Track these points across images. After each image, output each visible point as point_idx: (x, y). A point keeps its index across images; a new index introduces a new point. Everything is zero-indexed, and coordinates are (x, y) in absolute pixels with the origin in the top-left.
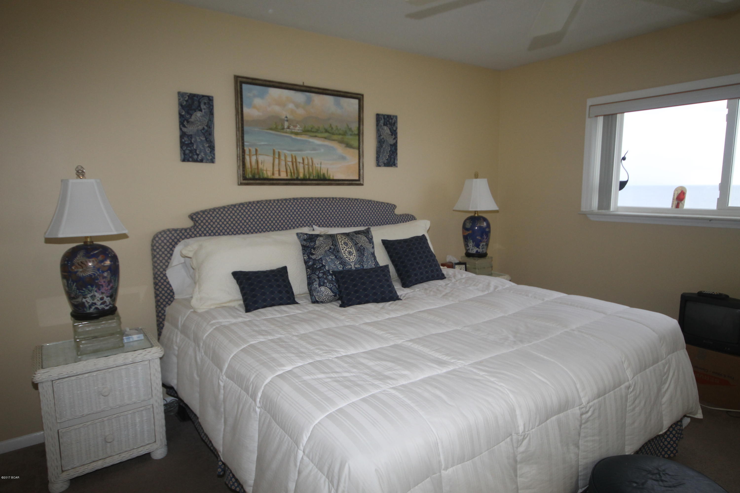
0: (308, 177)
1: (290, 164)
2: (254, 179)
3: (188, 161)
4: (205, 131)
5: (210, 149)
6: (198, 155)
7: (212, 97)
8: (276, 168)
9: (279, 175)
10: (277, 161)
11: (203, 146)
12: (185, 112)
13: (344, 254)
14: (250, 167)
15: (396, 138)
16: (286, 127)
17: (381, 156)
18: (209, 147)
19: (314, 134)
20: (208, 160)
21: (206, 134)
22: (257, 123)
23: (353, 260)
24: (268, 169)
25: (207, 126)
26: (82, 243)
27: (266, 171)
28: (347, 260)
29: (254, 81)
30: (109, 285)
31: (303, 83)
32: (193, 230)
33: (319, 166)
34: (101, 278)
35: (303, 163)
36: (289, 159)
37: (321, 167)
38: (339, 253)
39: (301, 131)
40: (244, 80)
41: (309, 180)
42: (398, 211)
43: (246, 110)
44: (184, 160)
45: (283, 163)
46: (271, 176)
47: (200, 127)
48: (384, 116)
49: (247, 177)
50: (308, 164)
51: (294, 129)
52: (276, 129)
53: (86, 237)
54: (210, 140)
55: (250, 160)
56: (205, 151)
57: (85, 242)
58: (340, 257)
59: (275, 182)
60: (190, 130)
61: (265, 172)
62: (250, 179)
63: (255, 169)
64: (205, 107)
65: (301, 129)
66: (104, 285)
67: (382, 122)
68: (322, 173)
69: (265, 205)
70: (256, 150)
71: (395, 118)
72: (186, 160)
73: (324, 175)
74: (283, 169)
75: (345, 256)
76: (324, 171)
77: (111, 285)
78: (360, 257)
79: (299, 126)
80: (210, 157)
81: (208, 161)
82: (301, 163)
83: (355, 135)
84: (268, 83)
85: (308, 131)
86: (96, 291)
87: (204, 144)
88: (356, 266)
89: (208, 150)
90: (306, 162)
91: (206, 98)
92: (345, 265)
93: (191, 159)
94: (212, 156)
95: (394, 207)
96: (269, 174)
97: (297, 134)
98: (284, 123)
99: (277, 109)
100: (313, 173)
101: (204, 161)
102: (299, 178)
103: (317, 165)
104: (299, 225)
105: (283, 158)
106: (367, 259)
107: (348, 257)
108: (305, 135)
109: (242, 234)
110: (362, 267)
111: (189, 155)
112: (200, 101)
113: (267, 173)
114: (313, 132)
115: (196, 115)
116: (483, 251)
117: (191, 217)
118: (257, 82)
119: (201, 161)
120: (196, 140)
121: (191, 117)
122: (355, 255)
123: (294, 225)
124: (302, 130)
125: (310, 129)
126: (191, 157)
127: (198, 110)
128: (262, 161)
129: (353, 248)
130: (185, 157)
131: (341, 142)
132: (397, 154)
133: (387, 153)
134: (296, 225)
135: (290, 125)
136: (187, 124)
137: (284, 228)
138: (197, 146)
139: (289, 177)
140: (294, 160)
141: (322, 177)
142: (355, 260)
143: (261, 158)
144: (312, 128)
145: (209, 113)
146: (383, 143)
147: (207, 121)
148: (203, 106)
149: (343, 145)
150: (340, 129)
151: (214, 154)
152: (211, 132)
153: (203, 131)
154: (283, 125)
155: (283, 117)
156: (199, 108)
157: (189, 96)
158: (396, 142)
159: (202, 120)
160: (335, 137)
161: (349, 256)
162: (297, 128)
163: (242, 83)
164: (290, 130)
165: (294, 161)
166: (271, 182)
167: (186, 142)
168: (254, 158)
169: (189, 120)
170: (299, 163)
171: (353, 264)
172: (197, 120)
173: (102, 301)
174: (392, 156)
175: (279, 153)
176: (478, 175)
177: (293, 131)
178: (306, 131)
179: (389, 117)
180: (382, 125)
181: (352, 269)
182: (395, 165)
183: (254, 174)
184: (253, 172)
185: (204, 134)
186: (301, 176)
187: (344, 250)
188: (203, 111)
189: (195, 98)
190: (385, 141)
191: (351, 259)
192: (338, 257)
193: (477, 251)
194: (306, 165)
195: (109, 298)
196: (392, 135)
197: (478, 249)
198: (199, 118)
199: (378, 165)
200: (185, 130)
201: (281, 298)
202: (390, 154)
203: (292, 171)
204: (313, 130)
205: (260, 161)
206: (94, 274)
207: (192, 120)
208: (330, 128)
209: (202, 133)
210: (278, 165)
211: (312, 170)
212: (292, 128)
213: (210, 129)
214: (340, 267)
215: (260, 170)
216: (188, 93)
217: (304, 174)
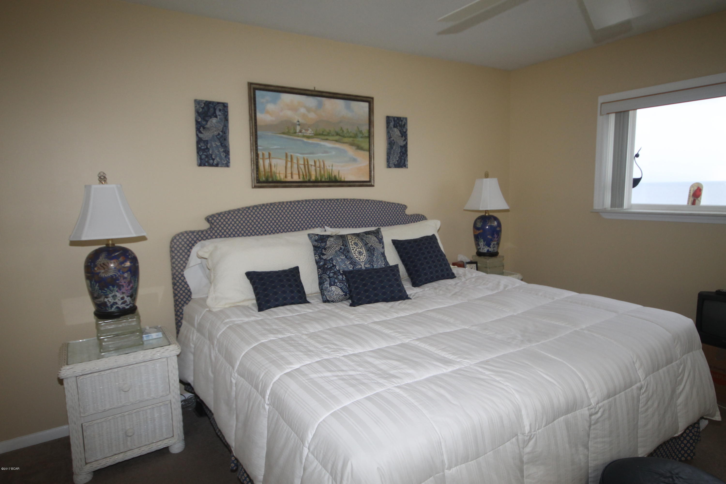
0: (319, 179)
1: (302, 167)
2: (267, 182)
3: (205, 165)
4: (220, 136)
5: (226, 153)
6: (213, 160)
7: (227, 104)
8: (289, 171)
9: (292, 177)
10: (289, 164)
12: (201, 118)
13: (354, 254)
14: (263, 170)
15: (406, 140)
16: (298, 131)
17: (391, 157)
18: (224, 151)
19: (326, 137)
20: (223, 164)
21: (221, 140)
22: (270, 127)
23: (363, 260)
24: (281, 172)
25: (222, 132)
26: (104, 246)
27: (279, 174)
29: (267, 88)
30: (129, 285)
31: (315, 88)
32: (209, 232)
33: (331, 168)
34: (122, 278)
35: (315, 166)
36: (301, 162)
37: (332, 169)
38: (350, 253)
40: (257, 86)
41: (321, 182)
42: (408, 212)
43: (259, 115)
44: (200, 165)
45: (295, 166)
46: (284, 178)
47: (216, 133)
48: (394, 118)
49: (261, 180)
50: (320, 167)
51: (306, 133)
52: (288, 133)
53: (108, 240)
54: (225, 145)
55: (264, 164)
56: (221, 155)
57: (107, 245)
58: (350, 257)
59: (287, 184)
60: (206, 135)
61: (278, 175)
62: (264, 182)
63: (268, 172)
64: (220, 113)
65: (313, 132)
66: (125, 285)
67: (392, 124)
68: (333, 175)
69: (278, 207)
70: (269, 154)
71: (404, 120)
72: (202, 165)
73: (335, 176)
74: (295, 171)
75: (355, 256)
76: (335, 173)
77: (131, 285)
79: (310, 130)
80: (225, 161)
81: (223, 166)
82: (313, 166)
83: (365, 137)
84: (280, 89)
85: (320, 134)
86: (117, 291)
87: (219, 149)
88: (366, 266)
89: (223, 155)
90: (318, 164)
91: (221, 104)
92: (355, 265)
93: (207, 164)
94: (227, 160)
95: (405, 207)
96: (282, 177)
97: (308, 137)
98: (296, 127)
99: (289, 113)
101: (219, 165)
102: (311, 180)
103: (328, 168)
104: (312, 226)
105: (295, 161)
106: (377, 259)
107: (358, 257)
108: (316, 138)
109: (256, 235)
110: (372, 267)
111: (205, 160)
112: (216, 107)
113: (280, 176)
114: (325, 135)
115: (212, 122)
116: (494, 250)
117: (208, 219)
118: (270, 88)
119: (217, 165)
120: (211, 146)
121: (206, 124)
122: (365, 255)
123: (306, 226)
124: (313, 134)
125: (321, 132)
126: (207, 162)
127: (213, 117)
128: (275, 164)
129: (363, 248)
130: (201, 162)
131: (352, 144)
132: (407, 155)
133: (397, 155)
134: (308, 226)
135: (302, 129)
136: (203, 130)
137: (297, 229)
138: (213, 151)
139: (301, 180)
140: (306, 163)
141: (333, 179)
142: (365, 260)
143: (274, 162)
144: (323, 132)
145: (224, 119)
146: (393, 145)
147: (222, 127)
148: (218, 113)
149: (354, 148)
150: (351, 132)
151: (229, 159)
152: (226, 137)
153: (218, 137)
154: (295, 129)
155: (295, 121)
156: (215, 115)
157: (204, 104)
158: (407, 143)
159: (217, 126)
160: (346, 140)
162: (309, 132)
163: (255, 89)
164: (302, 134)
165: (306, 164)
166: (284, 184)
167: (203, 148)
168: (267, 162)
169: (206, 126)
170: (311, 165)
172: (213, 126)
173: (122, 301)
174: (403, 158)
175: (291, 156)
176: (488, 174)
177: (305, 134)
178: (318, 135)
179: (399, 119)
180: (393, 127)
181: (362, 269)
182: (405, 166)
183: (268, 176)
184: (267, 175)
185: (219, 139)
186: (313, 178)
187: (354, 250)
188: (218, 117)
189: (211, 105)
190: (396, 143)
191: (361, 259)
192: (348, 257)
193: (488, 250)
195: (129, 298)
196: (402, 137)
197: (489, 248)
198: (214, 124)
199: (389, 166)
200: (201, 135)
201: (292, 298)
202: (400, 155)
203: (304, 174)
204: (324, 134)
205: (273, 165)
206: (115, 275)
207: (208, 126)
208: (341, 131)
209: (218, 138)
210: (290, 168)
211: (324, 172)
212: (304, 132)
213: (225, 135)
214: (350, 267)
215: (273, 173)
216: (203, 101)
217: (316, 177)
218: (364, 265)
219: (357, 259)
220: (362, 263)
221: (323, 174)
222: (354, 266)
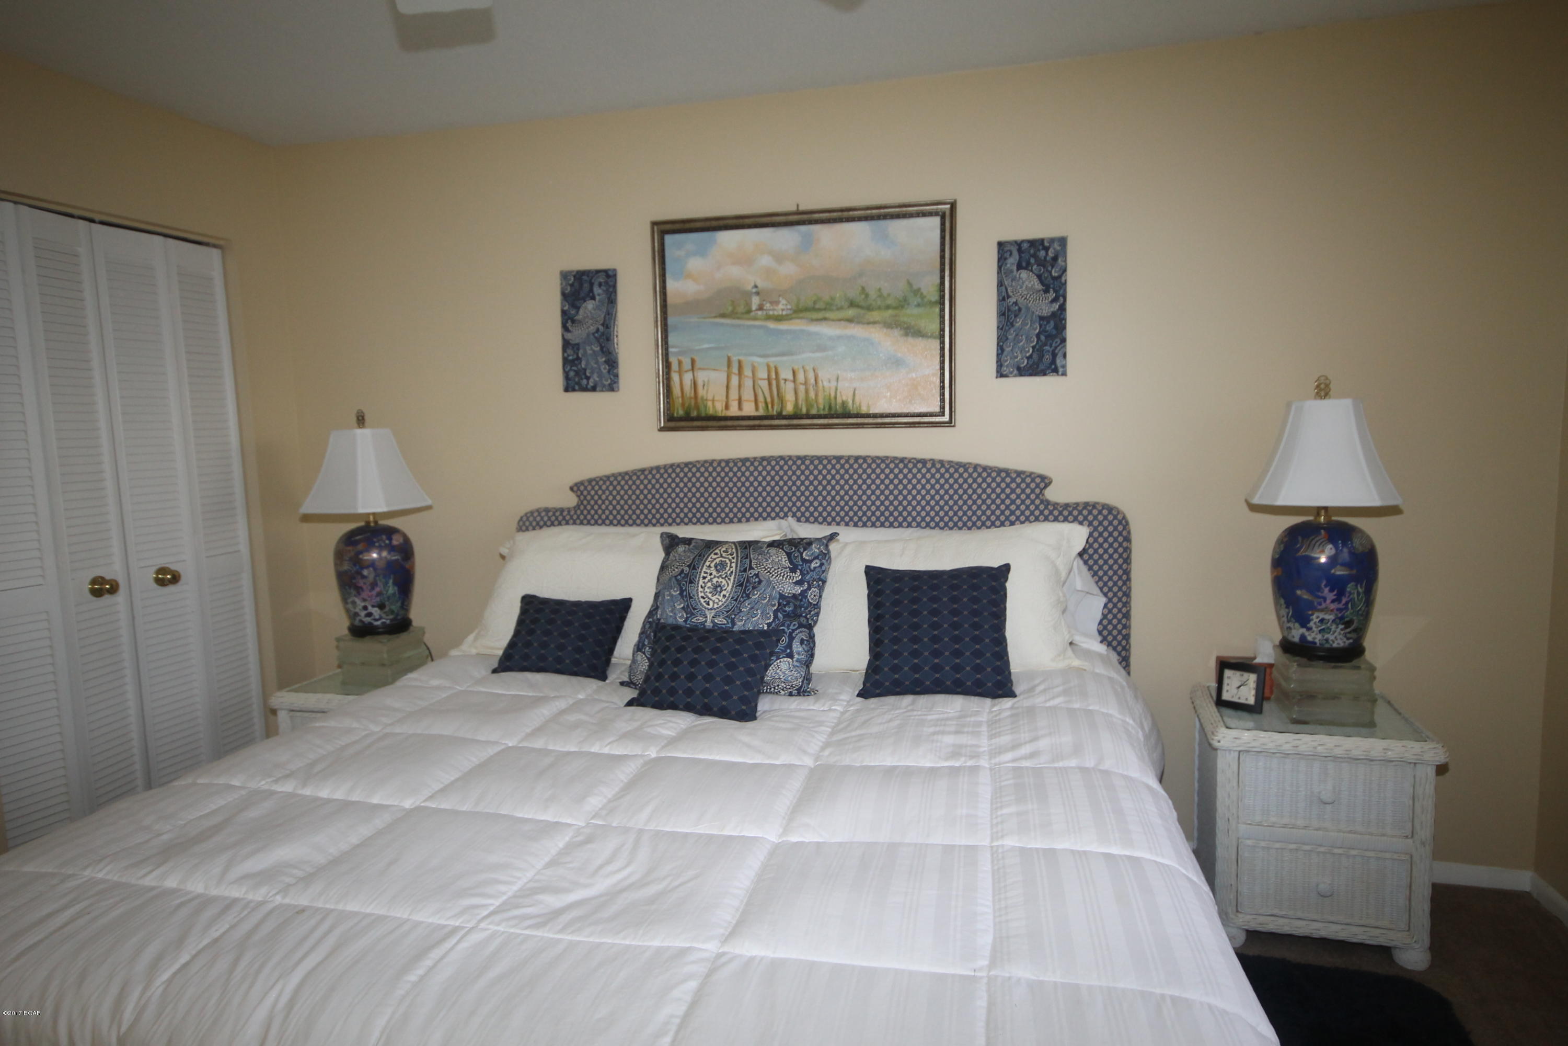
0: (804, 411)
1: (764, 384)
2: (687, 418)
3: (574, 390)
4: (600, 333)
5: (609, 366)
6: (588, 378)
7: (615, 270)
8: (734, 395)
9: (740, 408)
10: (735, 380)
11: (597, 362)
12: (569, 304)
13: (700, 589)
14: (680, 394)
15: (1061, 299)
16: (754, 307)
17: (1008, 350)
18: (606, 362)
19: (820, 315)
20: (604, 386)
21: (601, 340)
22: (694, 306)
23: (716, 606)
24: (716, 399)
25: (603, 325)
26: (363, 524)
27: (713, 401)
28: (701, 604)
29: (688, 226)
30: (373, 589)
31: (798, 206)
33: (834, 384)
35: (794, 381)
36: (762, 374)
37: (836, 389)
38: (693, 585)
39: (789, 312)
40: (668, 227)
41: (808, 416)
43: (671, 285)
44: (567, 390)
45: (748, 383)
46: (722, 411)
47: (592, 329)
48: (1019, 244)
49: (675, 415)
50: (806, 383)
51: (774, 310)
52: (733, 315)
53: (368, 514)
54: (608, 350)
55: (682, 382)
56: (600, 369)
57: (368, 523)
58: (689, 594)
59: (730, 423)
60: (577, 335)
61: (710, 404)
62: (680, 419)
63: (691, 398)
64: (600, 291)
65: (789, 307)
66: (365, 587)
67: (1012, 261)
68: (839, 401)
69: (698, 470)
70: (693, 362)
71: (1056, 246)
72: (570, 389)
73: (844, 404)
74: (748, 394)
75: (701, 595)
76: (845, 395)
77: (378, 589)
78: (736, 600)
79: (783, 302)
80: (607, 381)
81: (604, 389)
82: (791, 381)
83: (932, 304)
84: (714, 223)
85: (807, 310)
86: (355, 596)
87: (599, 358)
88: (716, 621)
89: (604, 369)
90: (801, 377)
91: (603, 273)
92: (692, 614)
93: (577, 387)
94: (611, 379)
95: (1045, 481)
96: (719, 408)
97: (779, 319)
98: (751, 299)
99: (735, 272)
100: (817, 401)
101: (598, 389)
102: (784, 413)
103: (826, 384)
105: (748, 372)
106: (752, 608)
107: (707, 597)
108: (801, 318)
110: (730, 625)
111: (574, 380)
112: (593, 281)
113: (714, 407)
114: (820, 310)
115: (586, 308)
116: (1327, 640)
117: (576, 488)
118: (692, 225)
119: (594, 389)
120: (585, 353)
121: (577, 313)
122: (727, 595)
124: (790, 309)
125: (810, 304)
126: (578, 383)
127: (588, 298)
128: (704, 381)
129: (732, 578)
130: (567, 383)
131: (889, 325)
132: (1064, 340)
133: (1028, 339)
135: (765, 303)
136: (572, 326)
138: (587, 365)
139: (761, 412)
140: (773, 376)
141: (840, 410)
142: (720, 607)
143: (702, 376)
144: (815, 303)
145: (607, 301)
146: (1016, 316)
147: (603, 316)
148: (597, 290)
149: (897, 332)
150: (889, 295)
151: (617, 376)
152: (610, 335)
153: (596, 335)
154: (748, 305)
155: (749, 287)
156: (591, 294)
157: (574, 276)
158: (1063, 308)
159: (595, 316)
160: (875, 315)
161: (710, 595)
162: (781, 307)
163: (663, 233)
164: (765, 312)
165: (774, 378)
166: (723, 423)
167: (570, 358)
168: (688, 377)
169: (576, 318)
170: (785, 380)
171: (710, 615)
172: (588, 316)
173: (365, 612)
174: (1047, 348)
175: (740, 362)
176: (1327, 386)
177: (771, 313)
178: (799, 311)
179: (1037, 244)
180: (1015, 268)
181: (705, 626)
182: (1056, 371)
183: (689, 407)
184: (687, 405)
185: (598, 340)
186: (789, 408)
187: (706, 580)
188: (597, 298)
189: (585, 278)
190: (1023, 311)
191: (711, 603)
192: (685, 593)
193: (1303, 637)
194: (801, 384)
195: (376, 609)
196: (1046, 291)
198: (591, 312)
199: (1001, 374)
200: (568, 336)
202: (1037, 342)
203: (769, 400)
204: (817, 306)
205: (700, 383)
206: (351, 571)
207: (579, 317)
208: (863, 296)
209: (596, 338)
210: (737, 388)
211: (816, 395)
212: (768, 308)
213: (608, 330)
214: (680, 617)
215: (699, 400)
216: (573, 271)
217: (796, 405)
218: (713, 617)
219: (702, 600)
220: (711, 613)
221: (814, 398)
222: (688, 616)
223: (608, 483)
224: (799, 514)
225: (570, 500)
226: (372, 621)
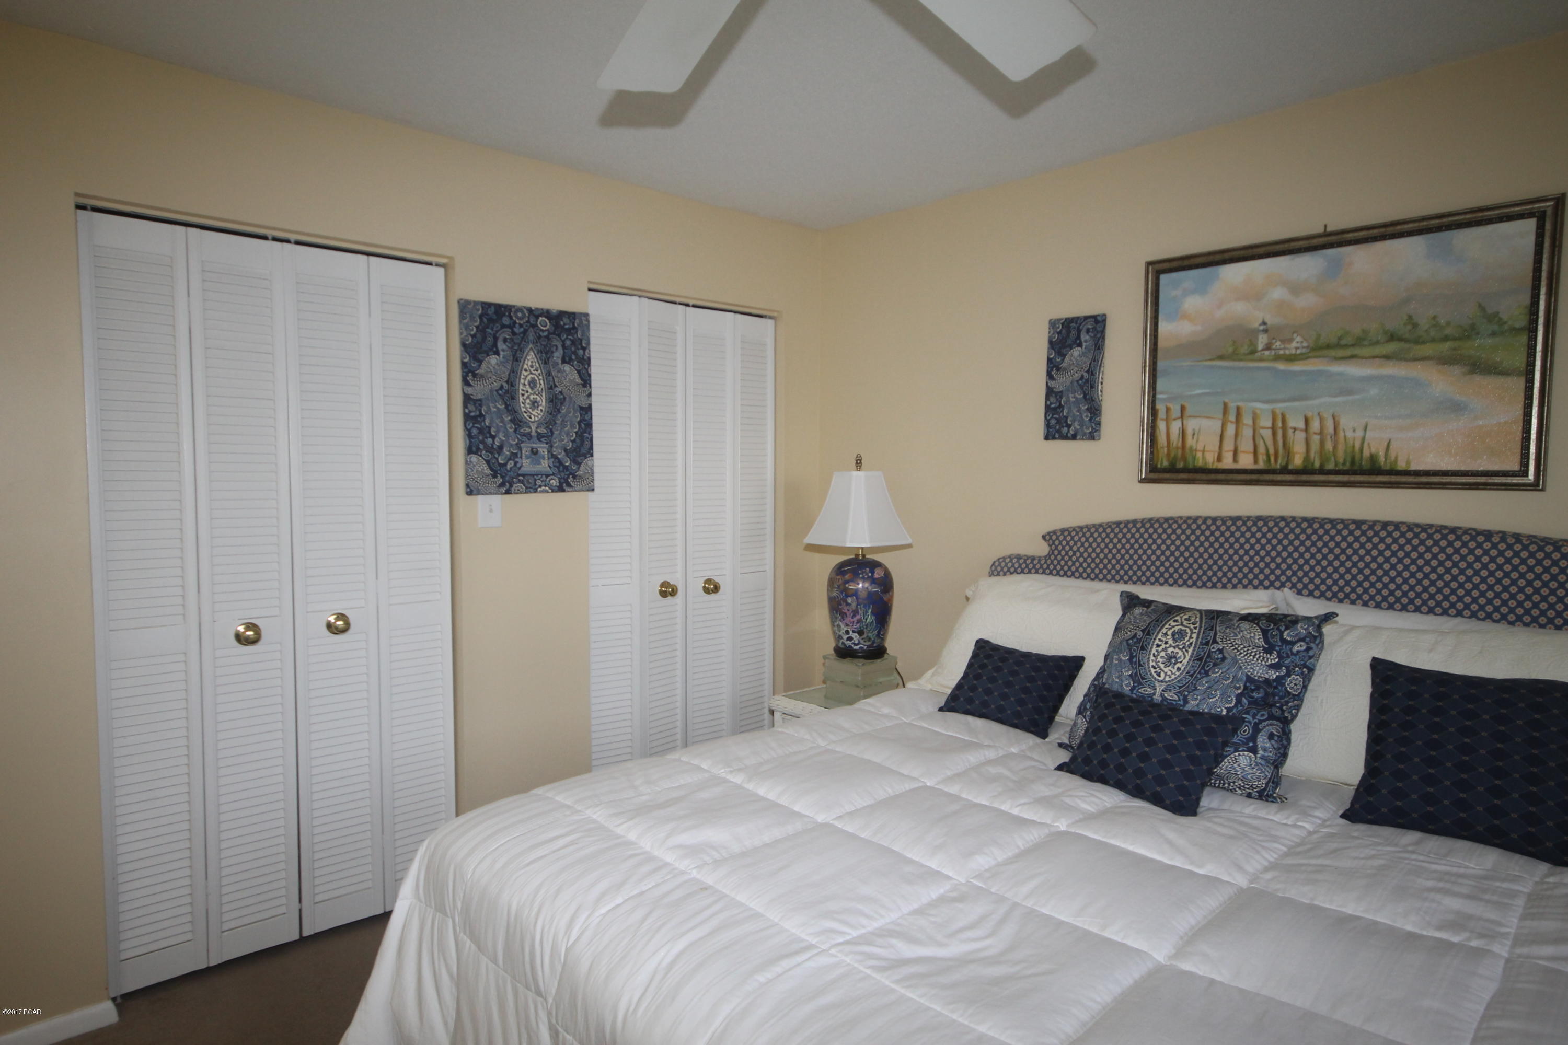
0: (1317, 465)
1: (1267, 434)
2: (1172, 469)
3: (1054, 438)
4: (1084, 381)
5: (1091, 414)
6: (1069, 426)
7: (1104, 315)
8: (1229, 445)
9: (1235, 460)
10: (1231, 429)
11: (1079, 410)
12: (1055, 352)
13: (1152, 658)
14: (1165, 444)
16: (1260, 347)
18: (1089, 409)
19: (1348, 352)
20: (1085, 434)
21: (1085, 387)
22: (1187, 349)
23: (1167, 679)
24: (1206, 449)
25: (1088, 372)
26: (854, 556)
27: (1203, 451)
28: (1151, 674)
29: (1186, 263)
30: (854, 616)
31: (1326, 226)
33: (1359, 434)
34: (845, 604)
35: (1307, 430)
36: (1266, 422)
37: (1363, 439)
38: (1144, 652)
39: (1304, 350)
40: (1165, 266)
41: (1322, 471)
43: (1163, 327)
44: (1046, 438)
45: (1247, 432)
46: (1213, 463)
47: (1077, 376)
49: (1159, 466)
50: (1321, 433)
51: (1285, 348)
52: (1234, 356)
53: (857, 548)
54: (1092, 397)
55: (1168, 431)
56: (1081, 417)
58: (1139, 661)
59: (1221, 477)
60: (1062, 382)
61: (1199, 455)
62: (1165, 471)
63: (1177, 448)
64: (1087, 337)
65: (1305, 344)
66: (848, 614)
68: (1366, 453)
69: (1180, 527)
70: (1183, 408)
72: (1050, 437)
73: (1373, 458)
74: (1246, 445)
75: (1152, 664)
76: (1375, 447)
77: (858, 617)
78: (1192, 676)
79: (1299, 339)
80: (1088, 429)
81: (1085, 438)
82: (1302, 430)
83: (1515, 331)
84: (1218, 257)
85: (1328, 347)
86: (841, 621)
87: (1081, 406)
88: (1166, 695)
89: (1086, 417)
90: (1315, 425)
91: (1092, 319)
92: (1140, 684)
93: (1057, 436)
94: (1092, 427)
96: (1210, 460)
97: (1291, 359)
98: (1257, 338)
99: (1238, 308)
100: (1335, 455)
101: (1078, 437)
102: (1290, 467)
103: (1350, 434)
105: (1247, 420)
106: (1209, 687)
107: (1159, 667)
108: (1324, 357)
110: (1181, 703)
111: (1055, 428)
112: (1081, 327)
113: (1204, 457)
114: (1346, 346)
115: (1072, 355)
117: (1049, 537)
118: (1192, 261)
119: (1074, 437)
120: (1068, 400)
121: (1063, 360)
124: (1307, 347)
125: (1334, 340)
126: (1059, 431)
127: (1075, 346)
128: (1194, 430)
129: (1191, 650)
130: (1048, 432)
135: (1274, 341)
136: (1056, 374)
138: (1069, 412)
139: (1261, 465)
140: (1280, 424)
141: (1366, 465)
142: (1173, 680)
143: (1192, 425)
144: (1341, 338)
145: (1094, 347)
147: (1089, 363)
148: (1084, 337)
149: (1457, 370)
150: (1448, 324)
151: (1099, 424)
152: (1095, 382)
153: (1081, 382)
154: (1253, 344)
155: (1256, 325)
156: (1078, 341)
157: (1063, 324)
159: (1080, 363)
160: (1427, 349)
161: (1162, 666)
162: (1294, 344)
163: (1158, 273)
164: (1273, 352)
165: (1280, 425)
166: (1213, 476)
167: (1053, 406)
168: (1176, 426)
169: (1061, 366)
170: (1295, 429)
171: (1159, 688)
172: (1073, 364)
175: (1238, 408)
177: (1281, 352)
178: (1319, 349)
181: (1152, 699)
183: (1175, 458)
184: (1172, 455)
185: (1081, 387)
186: (1297, 461)
187: (1160, 649)
188: (1084, 344)
191: (1162, 674)
192: (1134, 660)
194: (1315, 433)
195: (856, 635)
198: (1076, 359)
200: (1052, 384)
203: (1272, 451)
204: (1343, 342)
205: (1189, 432)
206: (839, 598)
207: (1064, 365)
208: (1409, 327)
209: (1079, 385)
210: (1233, 437)
211: (1335, 447)
212: (1278, 347)
213: (1093, 377)
214: (1126, 685)
215: (1187, 451)
216: (1061, 319)
217: (1307, 458)
218: (1163, 691)
219: (1153, 670)
220: (1161, 686)
221: (1331, 450)
222: (1136, 684)
223: (1081, 534)
224: (1300, 586)
225: (1042, 549)
226: (853, 645)
